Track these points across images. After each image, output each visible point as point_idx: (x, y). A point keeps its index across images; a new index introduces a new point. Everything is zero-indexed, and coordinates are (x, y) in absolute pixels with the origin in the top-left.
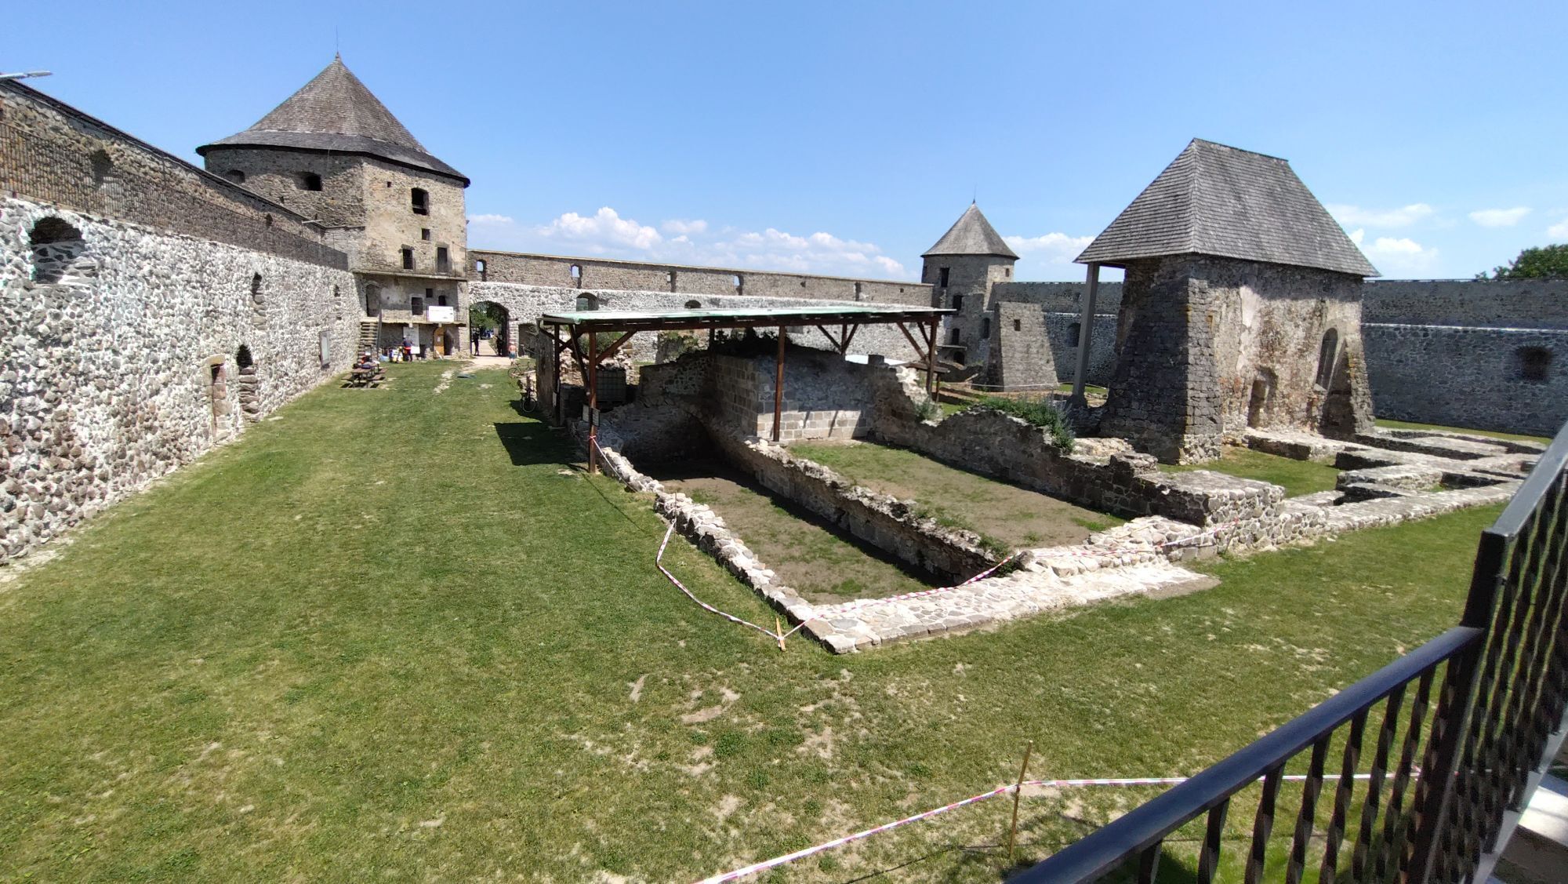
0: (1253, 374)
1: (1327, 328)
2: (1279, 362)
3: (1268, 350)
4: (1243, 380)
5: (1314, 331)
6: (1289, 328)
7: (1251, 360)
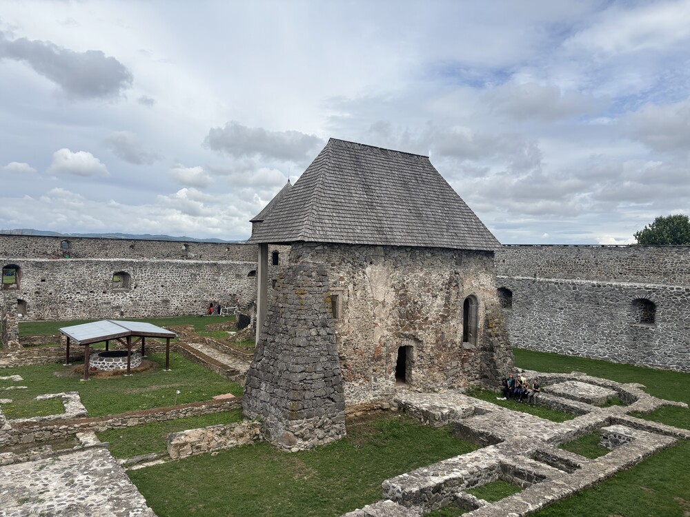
0: (395, 342)
1: (465, 296)
2: (420, 328)
3: (408, 319)
4: (384, 349)
5: (452, 299)
6: (427, 298)
7: (390, 330)
